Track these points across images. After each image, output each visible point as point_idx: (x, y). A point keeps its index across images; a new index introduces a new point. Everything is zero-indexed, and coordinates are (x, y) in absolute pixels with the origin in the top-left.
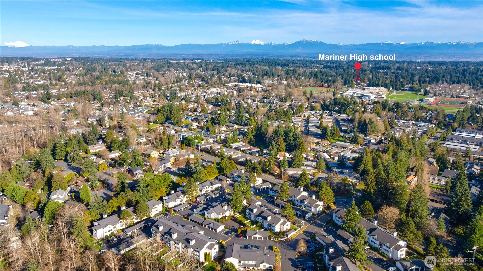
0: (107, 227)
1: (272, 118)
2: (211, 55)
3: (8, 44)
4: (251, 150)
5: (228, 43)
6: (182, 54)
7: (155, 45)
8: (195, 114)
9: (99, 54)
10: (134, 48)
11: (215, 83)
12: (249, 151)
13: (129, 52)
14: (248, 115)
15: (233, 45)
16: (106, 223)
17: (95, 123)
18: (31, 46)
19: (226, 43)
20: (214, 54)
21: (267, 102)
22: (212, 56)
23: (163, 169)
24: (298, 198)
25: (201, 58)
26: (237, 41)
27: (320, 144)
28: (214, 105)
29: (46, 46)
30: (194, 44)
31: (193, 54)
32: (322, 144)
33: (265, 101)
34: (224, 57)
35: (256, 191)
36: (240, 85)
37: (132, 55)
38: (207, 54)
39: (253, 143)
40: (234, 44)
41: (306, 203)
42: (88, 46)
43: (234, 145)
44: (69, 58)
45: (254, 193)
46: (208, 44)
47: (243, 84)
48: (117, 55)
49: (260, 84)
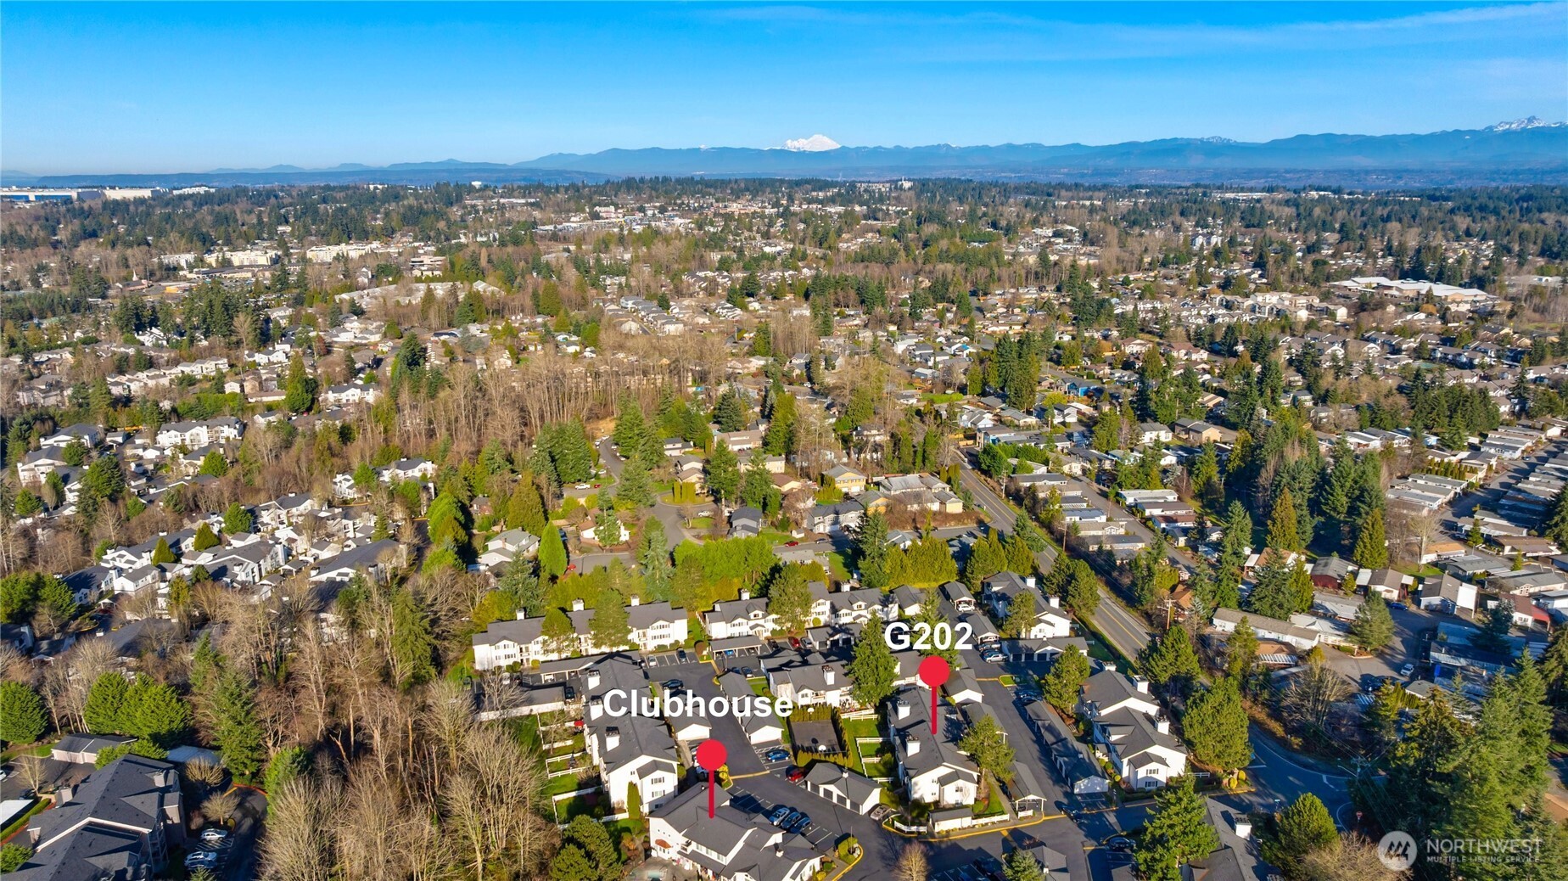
0: (501, 644)
1: (1388, 421)
2: (1399, 173)
3: (793, 145)
4: (1176, 521)
5: (1491, 128)
6: (1287, 172)
7: (1201, 140)
8: (1117, 375)
9: (1013, 171)
10: (1128, 150)
11: (1297, 276)
12: (1163, 525)
13: (1110, 163)
14: (1309, 397)
15: (1507, 133)
16: (505, 633)
17: (797, 371)
18: (843, 147)
19: (1479, 126)
20: (1413, 171)
21: (1444, 359)
22: (1400, 178)
23: (828, 529)
24: (1104, 712)
25: (1335, 185)
26: (1530, 120)
27: (1502, 546)
28: (1212, 351)
29: (880, 147)
30: (1344, 136)
31: (1326, 172)
32: (1513, 549)
33: (1439, 355)
34: (1450, 182)
35: (1017, 657)
36: (1389, 288)
37: (1116, 175)
38: (1384, 171)
39: (1216, 500)
40: (1515, 132)
41: (1114, 738)
42: (992, 144)
43: (1131, 497)
44: (909, 180)
45: (1006, 661)
46: (1399, 133)
47: (1403, 287)
48: (1067, 174)
49: (1481, 287)
